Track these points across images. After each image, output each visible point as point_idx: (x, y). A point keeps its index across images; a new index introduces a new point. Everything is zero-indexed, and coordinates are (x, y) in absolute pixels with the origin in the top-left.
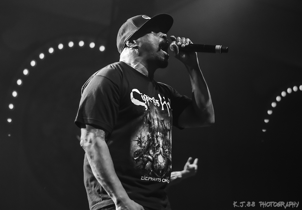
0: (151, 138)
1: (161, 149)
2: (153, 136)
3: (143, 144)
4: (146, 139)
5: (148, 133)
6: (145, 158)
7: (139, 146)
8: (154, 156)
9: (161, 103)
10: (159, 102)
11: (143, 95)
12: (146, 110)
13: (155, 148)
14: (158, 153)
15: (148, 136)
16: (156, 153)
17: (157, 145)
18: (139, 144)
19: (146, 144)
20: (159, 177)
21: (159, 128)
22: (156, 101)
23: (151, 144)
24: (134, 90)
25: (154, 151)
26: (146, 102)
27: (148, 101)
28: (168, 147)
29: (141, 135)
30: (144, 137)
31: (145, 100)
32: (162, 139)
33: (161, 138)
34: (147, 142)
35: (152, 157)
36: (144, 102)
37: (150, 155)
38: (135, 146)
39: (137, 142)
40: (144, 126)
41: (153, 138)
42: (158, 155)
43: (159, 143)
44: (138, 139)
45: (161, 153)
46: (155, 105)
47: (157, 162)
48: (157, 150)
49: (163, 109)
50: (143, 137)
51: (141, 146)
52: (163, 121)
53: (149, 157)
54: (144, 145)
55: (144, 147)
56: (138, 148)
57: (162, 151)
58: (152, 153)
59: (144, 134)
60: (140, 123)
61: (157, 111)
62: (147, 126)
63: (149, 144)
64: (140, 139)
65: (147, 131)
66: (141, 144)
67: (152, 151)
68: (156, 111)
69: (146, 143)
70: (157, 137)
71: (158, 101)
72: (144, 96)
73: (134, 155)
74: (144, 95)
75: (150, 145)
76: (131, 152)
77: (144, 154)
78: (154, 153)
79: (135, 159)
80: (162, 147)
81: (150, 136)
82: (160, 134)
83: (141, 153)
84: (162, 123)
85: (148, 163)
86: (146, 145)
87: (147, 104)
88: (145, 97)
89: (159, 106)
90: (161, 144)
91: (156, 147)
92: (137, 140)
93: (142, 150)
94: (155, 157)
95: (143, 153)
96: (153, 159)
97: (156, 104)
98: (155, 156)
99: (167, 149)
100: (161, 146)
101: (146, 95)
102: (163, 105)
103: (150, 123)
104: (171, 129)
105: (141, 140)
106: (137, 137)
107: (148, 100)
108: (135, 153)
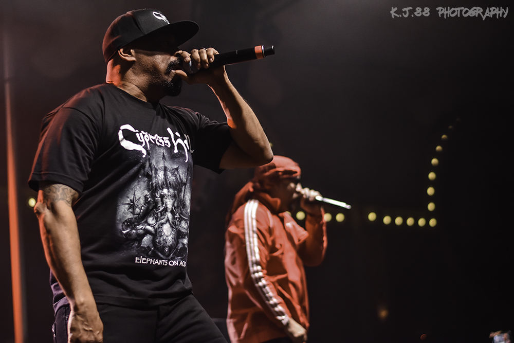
0: (150, 200)
1: (170, 215)
2: (153, 196)
3: (137, 210)
4: (142, 201)
5: (146, 192)
6: (140, 231)
7: (131, 212)
8: (156, 226)
9: (173, 141)
10: (170, 140)
11: (139, 133)
12: (144, 156)
13: (159, 213)
14: (163, 221)
15: (146, 197)
16: (159, 220)
17: (161, 209)
18: (131, 210)
19: (141, 209)
20: (165, 258)
21: (166, 182)
22: (163, 140)
23: (151, 208)
25: (157, 219)
26: (144, 144)
27: (147, 141)
28: (180, 211)
29: (134, 195)
30: (140, 198)
31: (143, 141)
32: (172, 199)
33: (172, 197)
34: (143, 206)
35: (153, 227)
36: (141, 143)
37: (149, 225)
38: (124, 213)
39: (127, 206)
40: (139, 181)
41: (154, 199)
42: (162, 224)
43: (166, 205)
44: (130, 202)
45: (168, 220)
46: (163, 145)
47: (161, 236)
48: (163, 217)
49: (176, 151)
50: (137, 198)
51: (133, 213)
52: (177, 169)
53: (148, 227)
54: (139, 211)
55: (139, 214)
56: (130, 216)
57: (170, 218)
58: (154, 222)
59: (139, 194)
60: (134, 178)
61: (165, 154)
62: (144, 182)
63: (148, 208)
64: (132, 201)
65: (144, 190)
66: (134, 210)
67: (153, 219)
68: (164, 156)
69: (143, 208)
70: (162, 197)
71: (168, 138)
72: (141, 134)
73: (122, 226)
74: (142, 132)
75: (149, 210)
76: (118, 222)
77: (138, 225)
78: (157, 221)
79: (124, 232)
80: (172, 211)
81: (148, 197)
82: (169, 192)
83: (133, 223)
84: (176, 173)
85: (145, 238)
86: (142, 211)
87: (145, 147)
88: (144, 135)
89: (169, 146)
90: (169, 206)
91: (161, 212)
92: (127, 203)
93: (135, 218)
94: (159, 227)
95: (136, 224)
96: (156, 230)
97: (165, 143)
98: (159, 225)
99: (178, 214)
100: (170, 210)
101: (145, 132)
102: (175, 144)
103: (149, 177)
104: (188, 181)
105: (134, 204)
106: (128, 198)
107: (149, 140)
108: (124, 223)
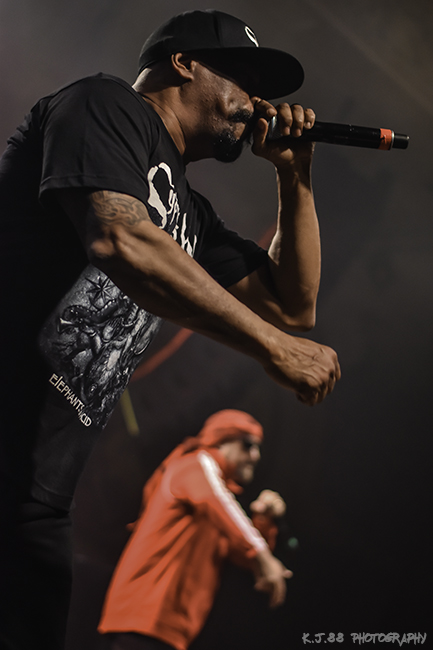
0: (126, 300)
1: (130, 340)
3: (101, 301)
4: (116, 292)
6: (86, 336)
7: (90, 299)
8: (107, 345)
9: (182, 236)
10: (179, 232)
11: (174, 191)
13: (122, 329)
14: (118, 343)
16: (115, 339)
17: (130, 324)
18: (91, 295)
19: (107, 303)
20: (84, 399)
23: (120, 312)
24: (163, 165)
25: (115, 335)
26: (170, 212)
27: (175, 211)
31: (171, 205)
32: (145, 320)
33: (146, 316)
34: (112, 300)
35: (103, 343)
36: (168, 208)
37: (102, 336)
38: (79, 291)
39: (89, 285)
41: (131, 302)
42: (114, 347)
43: (136, 323)
44: (97, 282)
45: (123, 347)
47: (102, 364)
48: (121, 338)
51: (93, 302)
53: (98, 339)
54: (102, 304)
55: (100, 310)
56: (84, 302)
57: (128, 345)
58: (109, 337)
63: (116, 309)
64: (101, 283)
66: (96, 297)
67: (111, 332)
69: (110, 303)
73: (65, 310)
74: (176, 194)
75: (116, 314)
77: (88, 326)
78: (112, 339)
79: (63, 322)
80: (134, 338)
83: (85, 317)
85: (84, 352)
86: (106, 307)
87: (169, 218)
88: (175, 200)
90: (137, 327)
91: (125, 328)
92: (93, 280)
93: (91, 312)
94: (107, 349)
95: (87, 320)
96: (102, 350)
98: (110, 345)
100: (133, 334)
102: (184, 242)
105: (102, 287)
106: (99, 275)
108: (70, 307)
